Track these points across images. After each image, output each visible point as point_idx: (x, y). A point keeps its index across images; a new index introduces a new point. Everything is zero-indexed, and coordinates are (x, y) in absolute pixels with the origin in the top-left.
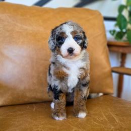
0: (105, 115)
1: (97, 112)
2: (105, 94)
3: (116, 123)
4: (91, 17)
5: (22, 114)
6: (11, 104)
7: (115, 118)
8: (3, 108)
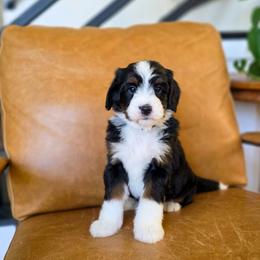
0: (220, 229)
1: (205, 223)
2: (232, 186)
3: (237, 244)
4: (194, 39)
5: (72, 229)
6: (53, 209)
7: (238, 234)
8: (41, 217)
